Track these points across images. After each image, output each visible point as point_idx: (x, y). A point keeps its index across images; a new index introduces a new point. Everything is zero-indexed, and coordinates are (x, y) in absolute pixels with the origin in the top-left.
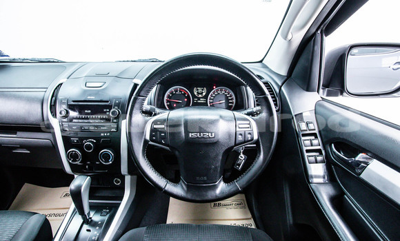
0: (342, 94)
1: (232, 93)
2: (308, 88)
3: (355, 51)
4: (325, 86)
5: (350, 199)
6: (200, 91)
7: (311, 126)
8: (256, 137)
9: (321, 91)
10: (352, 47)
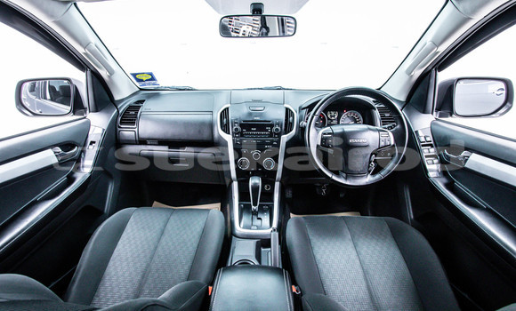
0: (451, 116)
1: (360, 115)
2: (424, 111)
3: (461, 82)
4: (437, 110)
5: (458, 184)
6: (333, 113)
7: (428, 139)
8: (392, 143)
9: (434, 113)
10: (459, 80)
